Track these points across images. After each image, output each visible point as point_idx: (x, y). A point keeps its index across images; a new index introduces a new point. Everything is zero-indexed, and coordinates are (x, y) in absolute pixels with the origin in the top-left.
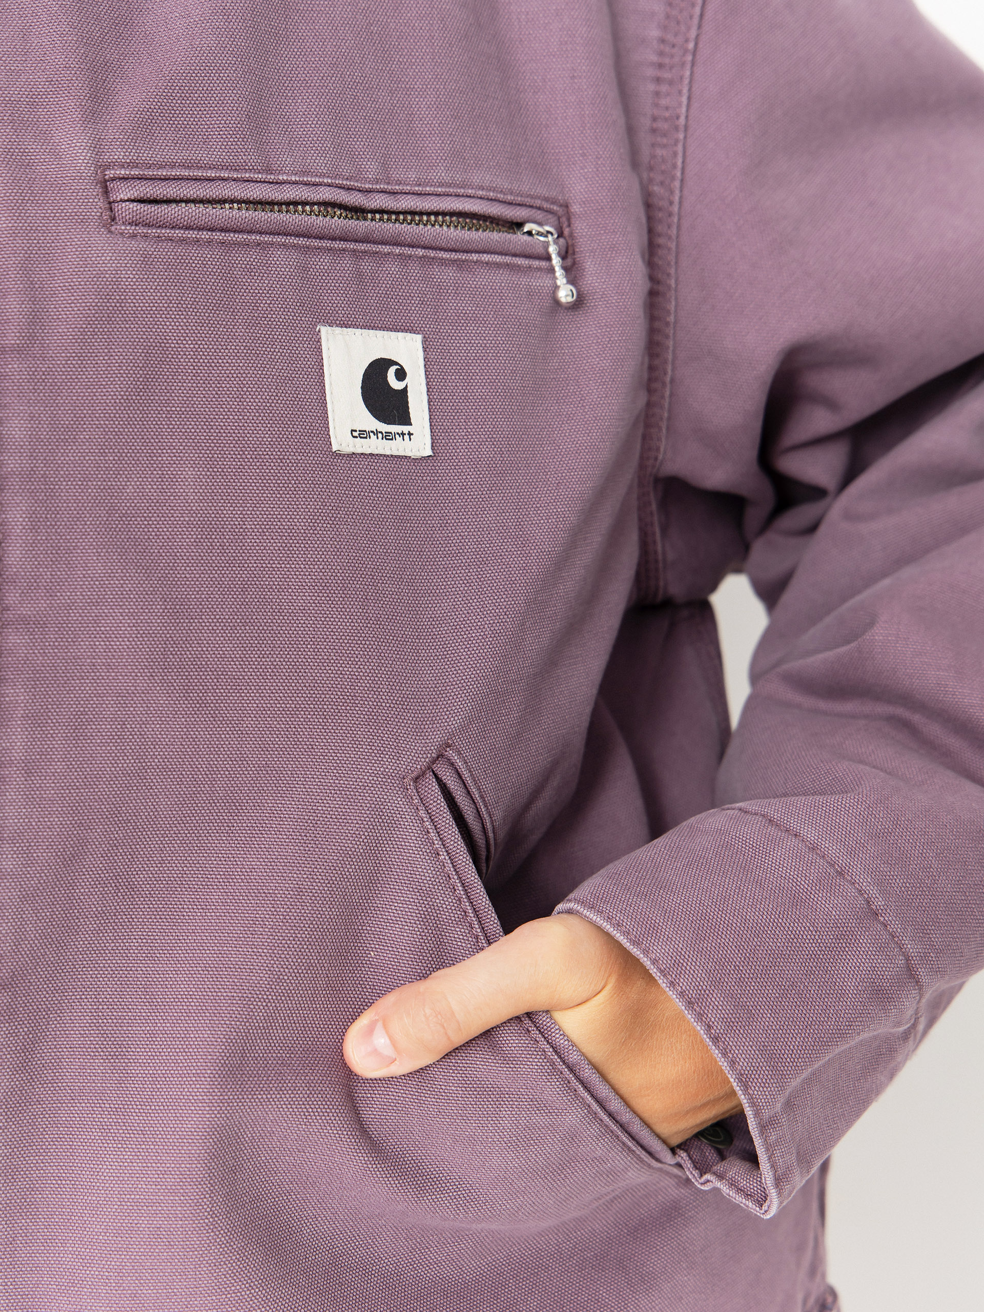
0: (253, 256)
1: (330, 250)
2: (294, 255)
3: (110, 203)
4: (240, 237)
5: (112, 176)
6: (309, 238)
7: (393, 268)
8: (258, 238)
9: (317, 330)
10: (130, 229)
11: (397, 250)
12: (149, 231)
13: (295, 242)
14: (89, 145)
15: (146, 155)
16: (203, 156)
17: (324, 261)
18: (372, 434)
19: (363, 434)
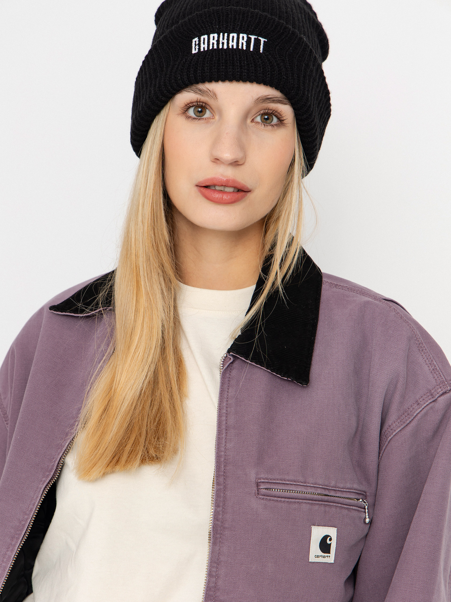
0: (296, 506)
1: (318, 504)
2: (308, 505)
3: (258, 489)
4: (293, 500)
5: (260, 481)
6: (312, 501)
7: (334, 509)
8: (298, 501)
9: (311, 527)
10: (262, 497)
11: (334, 504)
12: (268, 498)
13: (309, 502)
14: (254, 473)
15: (270, 476)
16: (287, 477)
17: (317, 507)
18: (320, 556)
19: (318, 557)
